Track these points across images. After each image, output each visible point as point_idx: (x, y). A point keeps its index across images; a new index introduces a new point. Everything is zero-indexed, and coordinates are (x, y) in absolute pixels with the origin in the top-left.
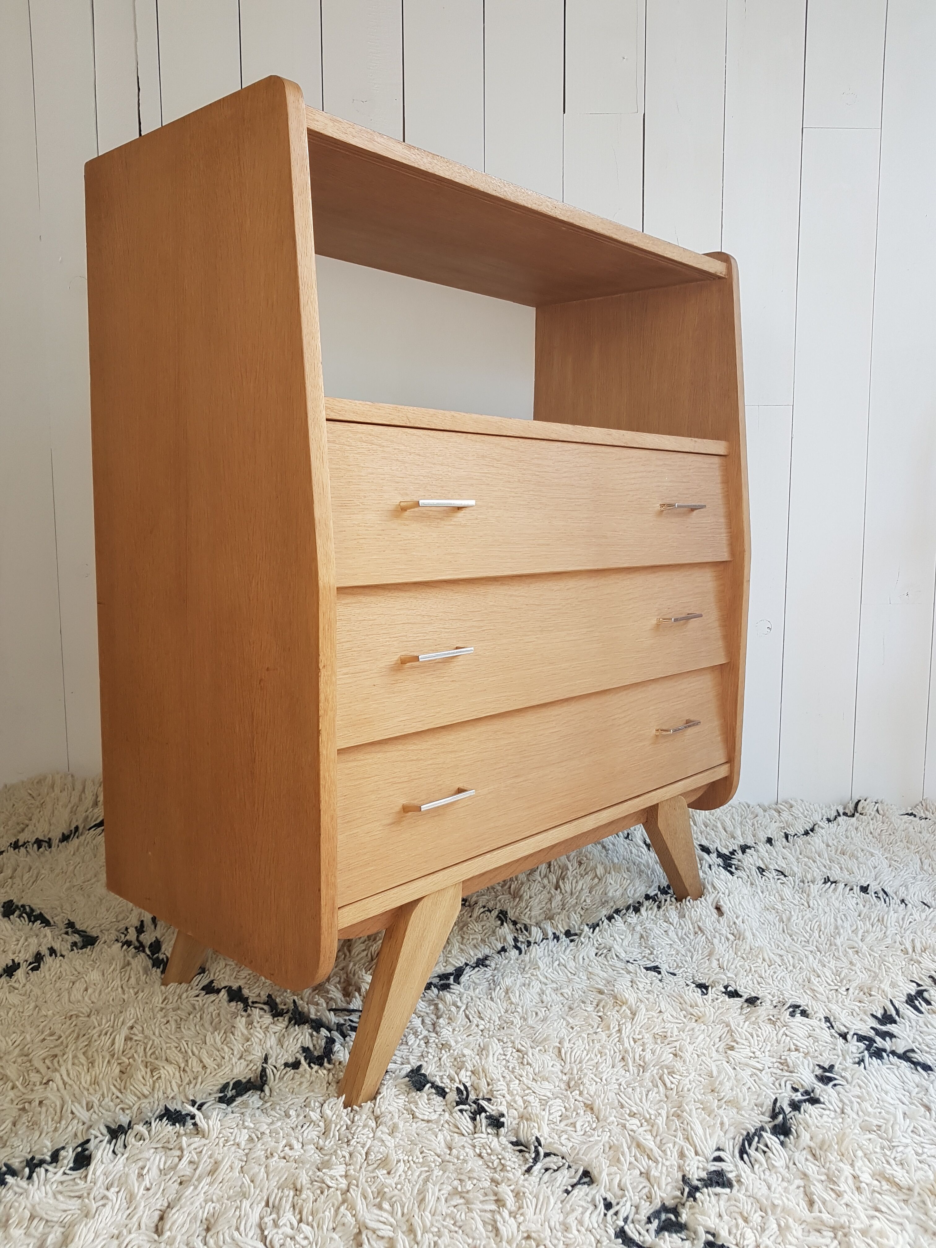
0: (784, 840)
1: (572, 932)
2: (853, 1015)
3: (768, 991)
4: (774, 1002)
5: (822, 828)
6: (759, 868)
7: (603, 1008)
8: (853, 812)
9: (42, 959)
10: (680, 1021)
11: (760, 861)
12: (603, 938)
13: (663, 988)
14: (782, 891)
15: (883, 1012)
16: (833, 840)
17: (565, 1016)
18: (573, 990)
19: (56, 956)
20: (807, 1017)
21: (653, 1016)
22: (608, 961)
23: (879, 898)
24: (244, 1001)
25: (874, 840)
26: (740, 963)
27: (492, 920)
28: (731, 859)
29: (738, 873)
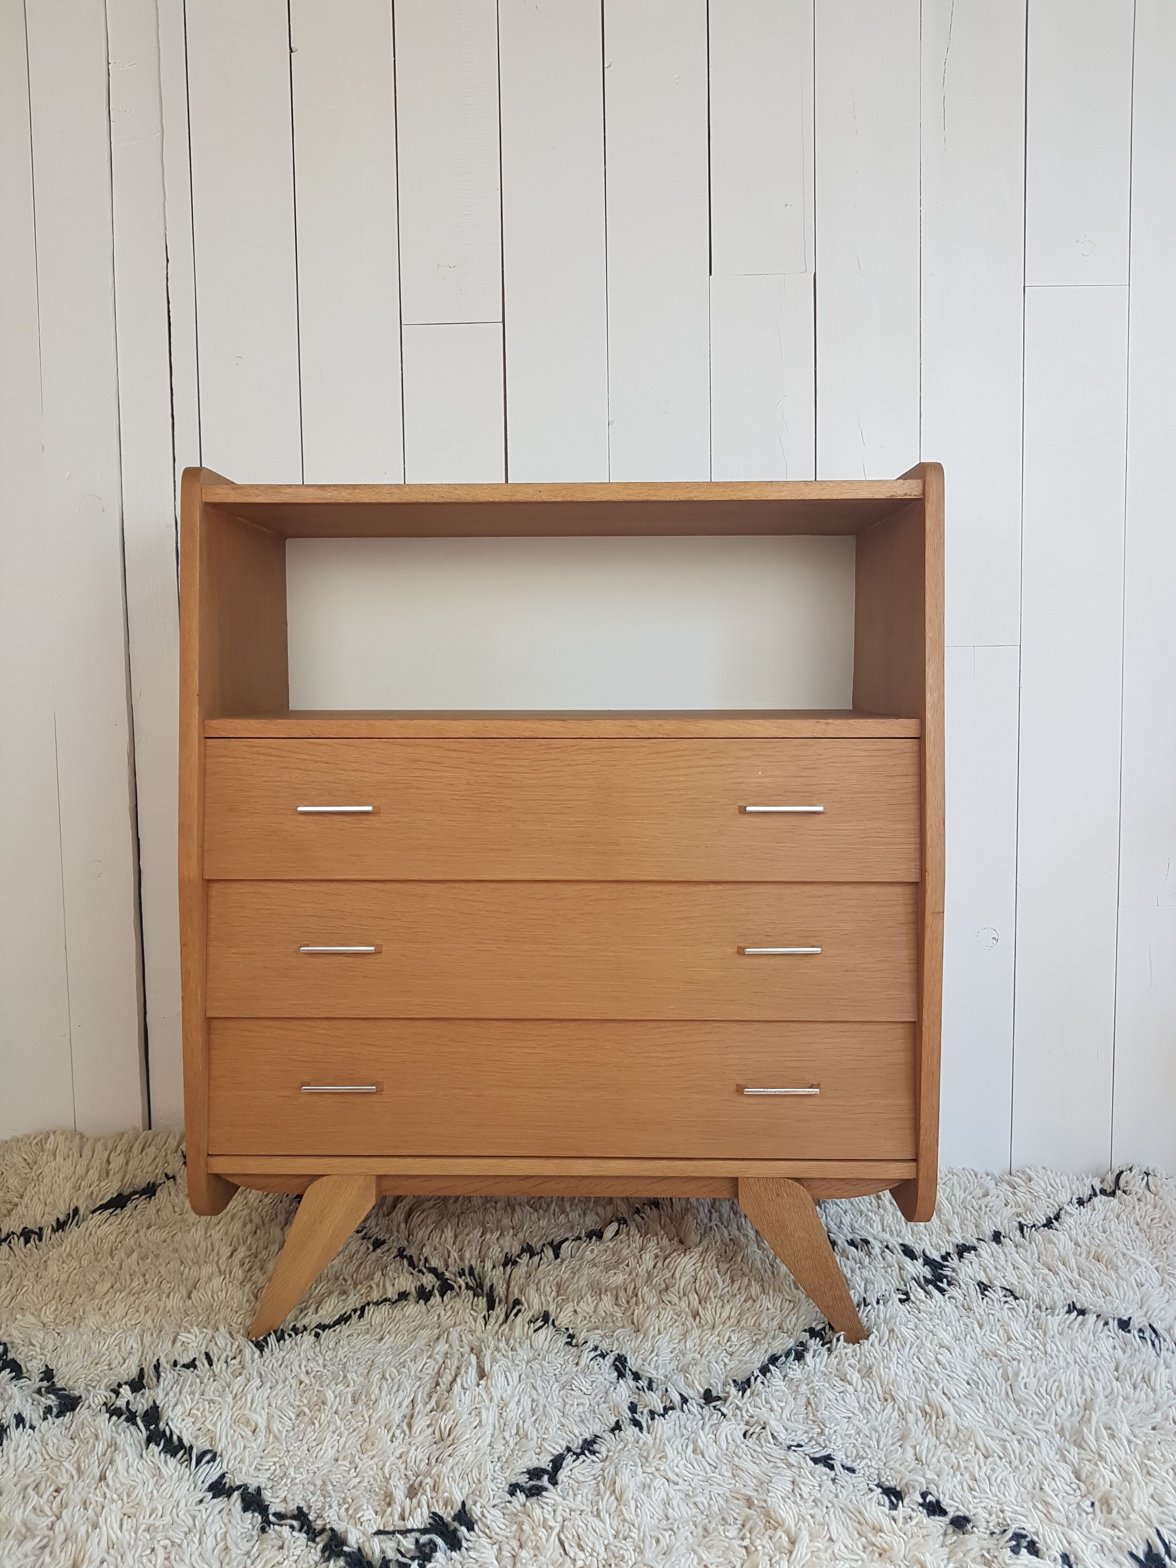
0: (1018, 1233)
1: (714, 1394)
2: (1103, 1551)
3: (982, 1505)
4: (991, 1525)
5: (1071, 1215)
6: (980, 1284)
7: (750, 1533)
8: (1113, 1188)
9: (6, 1430)
10: (857, 1557)
11: (982, 1273)
12: (755, 1406)
13: (837, 1496)
14: (1009, 1325)
15: (1146, 1549)
16: (1085, 1236)
17: (696, 1548)
18: (711, 1499)
19: (24, 1427)
20: (1037, 1556)
21: (819, 1549)
22: (762, 1447)
23: (1145, 1338)
24: (263, 1509)
25: (1141, 1235)
26: (945, 1454)
27: (605, 1370)
28: (942, 1267)
29: (952, 1291)
